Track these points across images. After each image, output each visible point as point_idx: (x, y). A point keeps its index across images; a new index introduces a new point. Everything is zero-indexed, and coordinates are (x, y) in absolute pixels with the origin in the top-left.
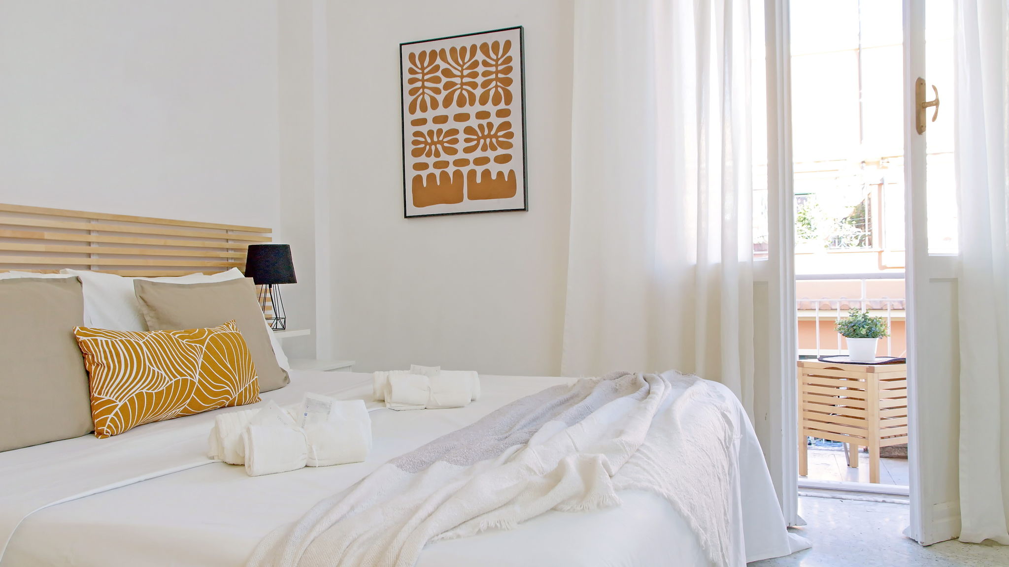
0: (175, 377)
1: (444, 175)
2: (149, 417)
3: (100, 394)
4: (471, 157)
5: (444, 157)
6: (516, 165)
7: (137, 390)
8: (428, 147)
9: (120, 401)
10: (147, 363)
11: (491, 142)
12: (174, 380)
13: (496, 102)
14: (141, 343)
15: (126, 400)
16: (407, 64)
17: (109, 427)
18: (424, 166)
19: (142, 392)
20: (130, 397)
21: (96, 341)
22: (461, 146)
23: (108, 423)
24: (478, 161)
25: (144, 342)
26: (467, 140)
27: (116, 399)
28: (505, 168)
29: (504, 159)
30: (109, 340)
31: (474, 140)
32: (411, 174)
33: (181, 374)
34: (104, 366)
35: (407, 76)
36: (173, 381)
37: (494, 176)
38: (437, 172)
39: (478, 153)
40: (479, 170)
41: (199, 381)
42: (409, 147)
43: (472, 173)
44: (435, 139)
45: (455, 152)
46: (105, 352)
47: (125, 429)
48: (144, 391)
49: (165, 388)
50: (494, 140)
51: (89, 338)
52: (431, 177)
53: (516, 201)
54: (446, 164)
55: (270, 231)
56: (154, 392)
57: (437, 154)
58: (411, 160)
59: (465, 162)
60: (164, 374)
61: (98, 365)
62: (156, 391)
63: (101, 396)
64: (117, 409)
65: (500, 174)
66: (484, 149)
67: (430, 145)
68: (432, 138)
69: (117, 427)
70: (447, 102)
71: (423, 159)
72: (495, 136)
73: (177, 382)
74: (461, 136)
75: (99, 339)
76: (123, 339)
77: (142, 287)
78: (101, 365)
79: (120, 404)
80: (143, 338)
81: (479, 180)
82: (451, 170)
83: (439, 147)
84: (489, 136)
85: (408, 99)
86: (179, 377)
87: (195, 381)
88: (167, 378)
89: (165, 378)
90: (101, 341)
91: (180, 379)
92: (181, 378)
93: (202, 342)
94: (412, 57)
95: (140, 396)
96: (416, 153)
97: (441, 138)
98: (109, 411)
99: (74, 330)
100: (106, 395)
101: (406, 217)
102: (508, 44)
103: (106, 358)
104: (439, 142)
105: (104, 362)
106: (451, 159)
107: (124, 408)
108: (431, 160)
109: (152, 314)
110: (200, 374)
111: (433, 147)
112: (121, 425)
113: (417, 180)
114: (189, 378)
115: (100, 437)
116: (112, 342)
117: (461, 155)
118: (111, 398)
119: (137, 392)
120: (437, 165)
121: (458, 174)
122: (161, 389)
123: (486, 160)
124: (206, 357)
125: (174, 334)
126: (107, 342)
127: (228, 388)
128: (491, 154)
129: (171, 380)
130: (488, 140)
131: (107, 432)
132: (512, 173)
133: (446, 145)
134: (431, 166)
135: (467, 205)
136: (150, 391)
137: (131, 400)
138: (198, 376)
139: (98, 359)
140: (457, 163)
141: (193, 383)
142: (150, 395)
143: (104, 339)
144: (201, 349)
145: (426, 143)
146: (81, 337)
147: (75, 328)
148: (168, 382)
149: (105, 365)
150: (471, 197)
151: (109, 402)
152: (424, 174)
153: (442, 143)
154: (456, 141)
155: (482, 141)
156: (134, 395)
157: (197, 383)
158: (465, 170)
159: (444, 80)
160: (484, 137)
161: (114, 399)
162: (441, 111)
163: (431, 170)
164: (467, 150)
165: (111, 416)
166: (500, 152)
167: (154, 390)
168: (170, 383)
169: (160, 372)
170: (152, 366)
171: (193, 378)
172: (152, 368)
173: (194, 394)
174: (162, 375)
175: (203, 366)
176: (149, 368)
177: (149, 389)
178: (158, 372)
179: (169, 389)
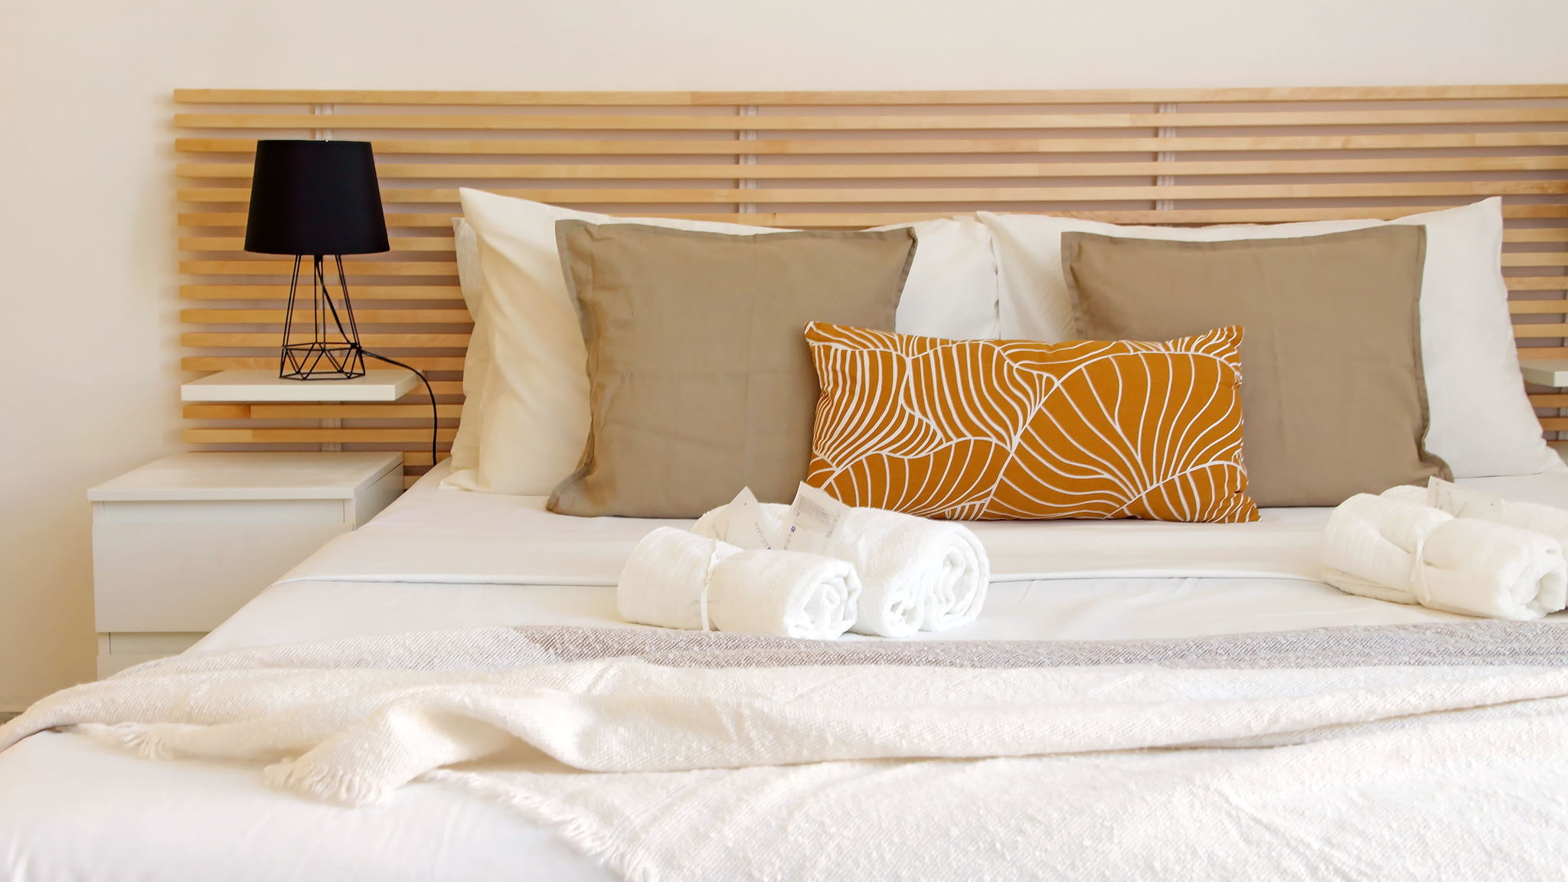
0: (959, 434)
7: (870, 448)
12: (956, 440)
15: (847, 465)
19: (881, 455)
20: (856, 461)
27: (833, 460)
33: (976, 431)
36: (953, 443)
41: (1020, 450)
48: (885, 453)
49: (931, 453)
56: (906, 458)
60: (934, 426)
62: (911, 457)
64: (831, 479)
73: (963, 447)
79: (838, 471)
86: (969, 436)
87: (1008, 448)
88: (940, 435)
89: (935, 434)
91: (970, 440)
92: (973, 439)
95: (875, 461)
107: (846, 481)
114: (994, 440)
119: (870, 453)
122: (923, 454)
129: (949, 439)
136: (897, 455)
137: (858, 467)
141: (1001, 453)
142: (897, 464)
148: (940, 443)
156: (863, 457)
157: (1013, 453)
161: (829, 461)
167: (905, 454)
168: (945, 445)
169: (925, 420)
170: (911, 406)
171: (1004, 441)
172: (908, 411)
173: (1004, 474)
174: (928, 426)
175: (1039, 421)
176: (903, 411)
177: (894, 451)
178: (921, 421)
179: (943, 456)
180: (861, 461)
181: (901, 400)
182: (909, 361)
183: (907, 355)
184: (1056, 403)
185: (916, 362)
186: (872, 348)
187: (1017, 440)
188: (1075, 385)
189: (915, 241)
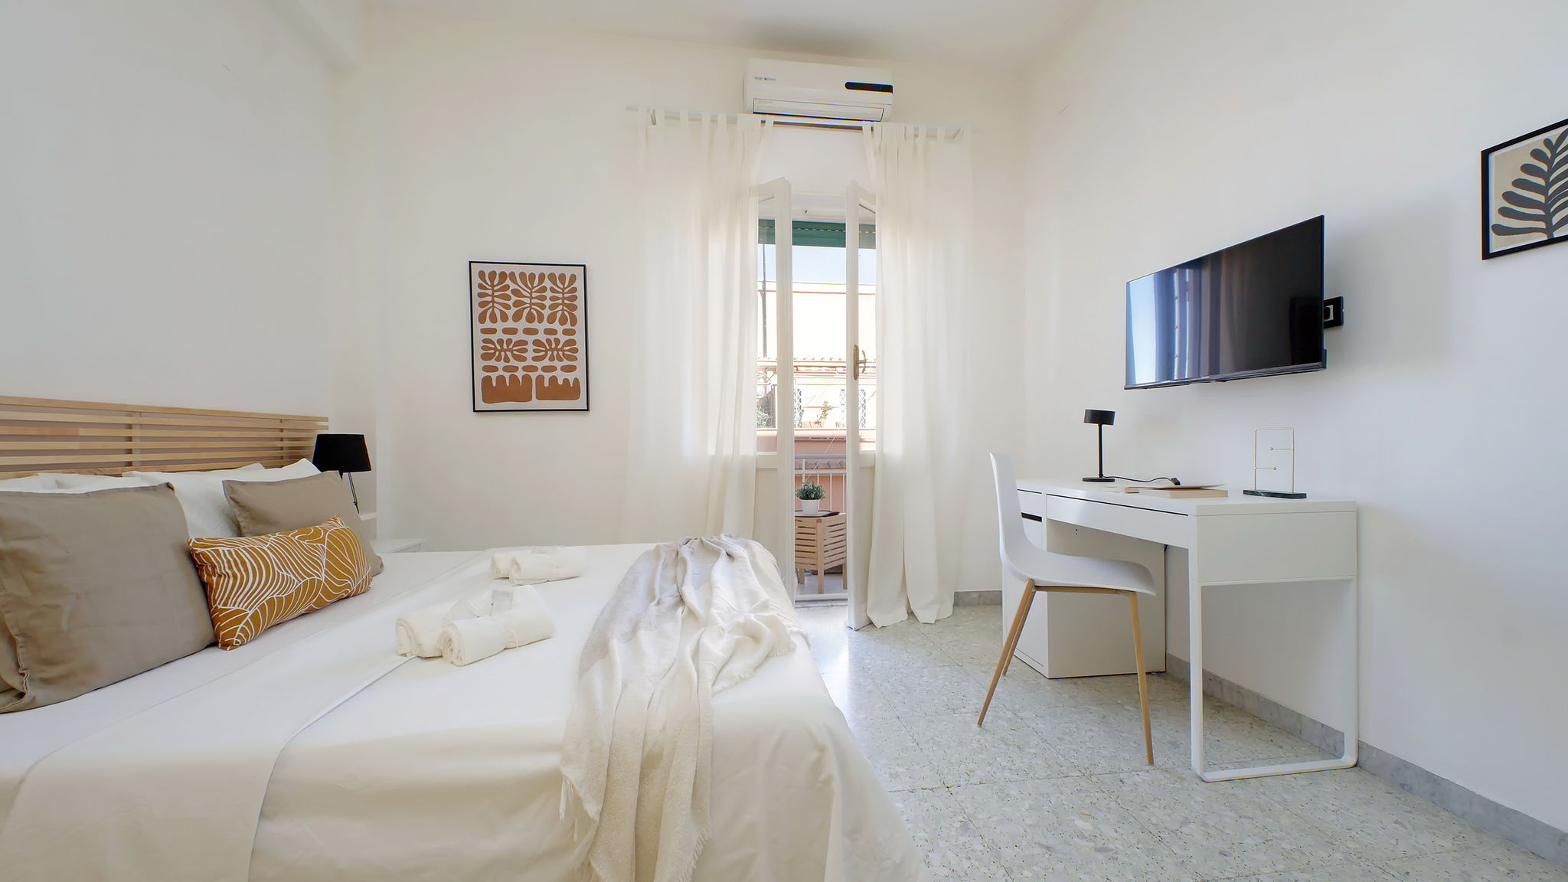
0: (303, 578)
1: (513, 378)
2: (278, 621)
3: (225, 604)
4: (540, 365)
5: (513, 362)
6: (579, 374)
7: (267, 596)
8: (497, 353)
9: (250, 609)
10: (276, 569)
11: (558, 354)
12: (303, 581)
13: (563, 322)
14: (265, 548)
15: (256, 608)
16: (476, 280)
17: (239, 637)
18: (495, 369)
20: (260, 604)
21: (217, 551)
22: (530, 355)
23: (238, 633)
24: (546, 369)
25: (268, 548)
26: (535, 351)
27: (246, 608)
28: (571, 377)
29: (570, 369)
30: (232, 549)
31: (543, 351)
32: (480, 375)
33: (309, 575)
34: (229, 577)
35: (476, 290)
36: (301, 583)
37: (560, 382)
38: (507, 375)
39: (546, 362)
40: (547, 376)
41: (326, 579)
42: (478, 352)
43: (540, 379)
44: (505, 347)
45: (524, 359)
46: (229, 561)
47: (255, 635)
48: (274, 596)
49: (294, 590)
50: (561, 353)
51: (208, 549)
52: (501, 379)
53: (580, 403)
54: (516, 369)
55: (326, 420)
56: (283, 596)
57: (507, 360)
58: (480, 363)
59: (534, 369)
60: (293, 577)
61: (220, 576)
62: (286, 595)
63: (228, 607)
64: (247, 618)
65: (566, 381)
66: (552, 359)
67: (500, 351)
68: (502, 346)
69: (247, 636)
70: (517, 317)
71: (492, 363)
72: (562, 349)
73: (305, 583)
74: (530, 347)
75: (220, 549)
76: (246, 546)
77: (232, 488)
78: (225, 576)
79: (251, 613)
80: (267, 544)
81: (546, 384)
82: (520, 374)
83: (509, 354)
84: (556, 349)
85: (478, 311)
86: (307, 578)
87: (322, 580)
88: (296, 581)
89: (293, 581)
90: (223, 551)
91: (307, 580)
92: (309, 579)
93: (322, 541)
94: (482, 274)
95: (271, 602)
96: (485, 357)
97: (510, 347)
98: (239, 621)
99: (189, 543)
100: (234, 605)
101: (474, 411)
102: (573, 278)
103: (230, 568)
104: (508, 350)
105: (229, 572)
106: (520, 365)
107: (254, 617)
108: (501, 364)
109: (245, 514)
110: (326, 573)
111: (503, 354)
112: (251, 631)
113: (487, 381)
114: (316, 577)
115: (229, 648)
116: (235, 551)
117: (530, 362)
118: (240, 608)
119: (267, 598)
120: (505, 369)
121: (527, 378)
122: (291, 592)
123: (554, 369)
124: (329, 556)
125: (294, 536)
126: (229, 551)
127: (349, 582)
128: (558, 364)
130: (555, 353)
131: (237, 642)
132: (576, 380)
133: (515, 352)
134: (500, 369)
135: (535, 403)
136: (280, 596)
137: (262, 608)
138: (323, 575)
139: (220, 570)
140: (525, 368)
141: (319, 582)
142: (280, 599)
143: (225, 549)
144: (324, 548)
145: (495, 349)
146: (199, 549)
147: (191, 540)
148: (297, 584)
149: (231, 575)
150: (538, 398)
151: (238, 612)
152: (494, 376)
153: (511, 351)
154: (525, 351)
155: (550, 353)
156: (264, 602)
157: (324, 582)
158: (534, 375)
159: (514, 298)
160: (552, 350)
161: (243, 609)
162: (510, 324)
163: (501, 372)
164: (535, 359)
165: (240, 626)
166: (566, 363)
167: (282, 594)
169: (288, 575)
171: (319, 577)
172: (281, 574)
174: (291, 579)
177: (278, 594)
178: (287, 578)
179: (298, 590)
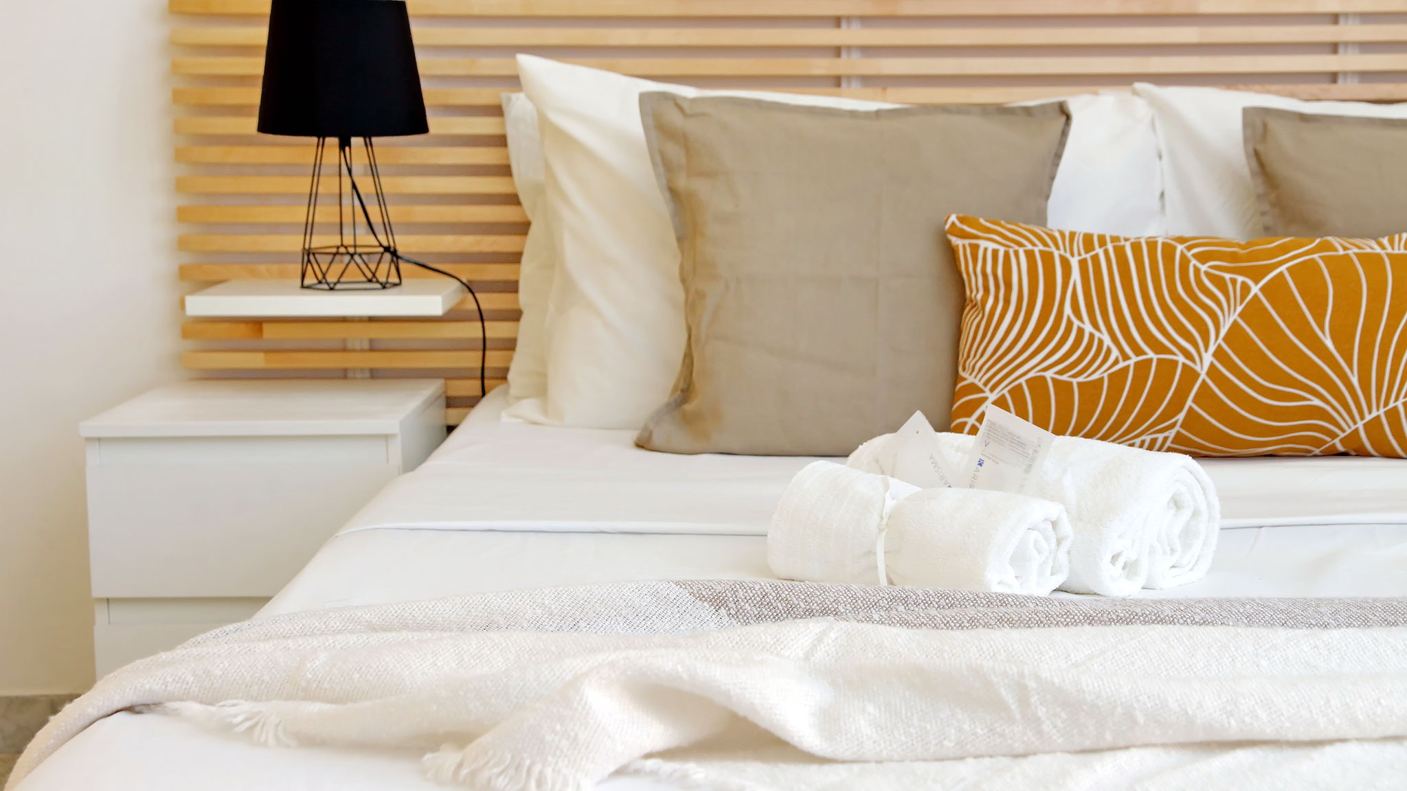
0: (1138, 351)
7: (1031, 369)
9: (991, 391)
12: (1134, 359)
15: (1003, 391)
19: (1044, 378)
20: (1015, 384)
27: (986, 384)
33: (1157, 346)
36: (1131, 362)
41: (1212, 371)
48: (1049, 374)
49: (1105, 375)
56: (1075, 381)
60: (1107, 341)
61: (972, 304)
62: (1081, 379)
63: (964, 374)
64: (984, 407)
73: (1143, 367)
79: (991, 399)
86: (1151, 354)
87: (1198, 368)
88: (1115, 353)
89: (1109, 351)
91: (1150, 360)
92: (1155, 357)
95: (1037, 385)
110: (1220, 352)
114: (1181, 359)
118: (975, 380)
119: (1031, 375)
122: (1095, 376)
129: (1126, 357)
136: (1064, 378)
137: (1017, 392)
138: (1212, 359)
141: (1190, 375)
142: (1063, 389)
144: (1247, 290)
148: (1116, 362)
151: (970, 388)
156: (1022, 380)
157: (1203, 375)
161: (980, 384)
165: (971, 421)
167: (1074, 376)
168: (1122, 365)
169: (1097, 334)
170: (1080, 318)
171: (1193, 360)
172: (1076, 323)
173: (1194, 401)
174: (1101, 342)
175: (1235, 335)
176: (1070, 323)
177: (1061, 372)
178: (1092, 336)
179: (1118, 378)
180: (1020, 386)
181: (1068, 310)
182: (1074, 262)
183: (1072, 255)
184: (1253, 313)
185: (1083, 263)
186: (1029, 247)
187: (1208, 358)
188: (1276, 290)
189: (1068, 118)
